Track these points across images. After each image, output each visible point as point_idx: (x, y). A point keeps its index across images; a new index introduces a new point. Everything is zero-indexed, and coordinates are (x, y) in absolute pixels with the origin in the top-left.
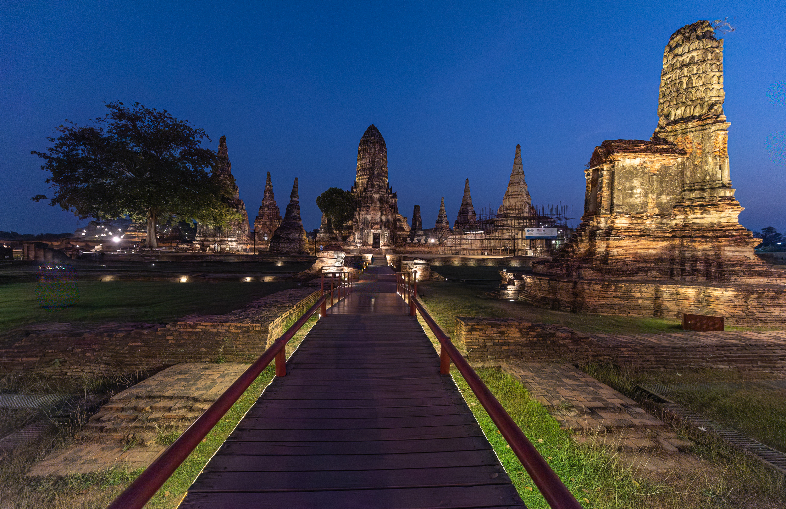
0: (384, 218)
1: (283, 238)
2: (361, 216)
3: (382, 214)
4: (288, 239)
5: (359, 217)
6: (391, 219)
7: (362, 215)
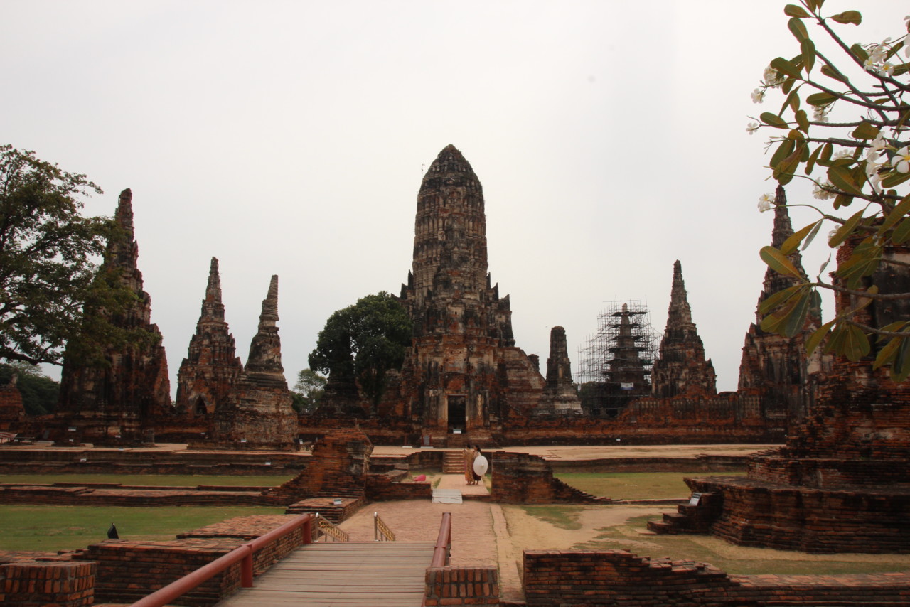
0: (474, 361)
1: (243, 412)
2: (420, 357)
3: (470, 354)
4: (254, 413)
5: (417, 360)
6: (492, 363)
7: (424, 355)
